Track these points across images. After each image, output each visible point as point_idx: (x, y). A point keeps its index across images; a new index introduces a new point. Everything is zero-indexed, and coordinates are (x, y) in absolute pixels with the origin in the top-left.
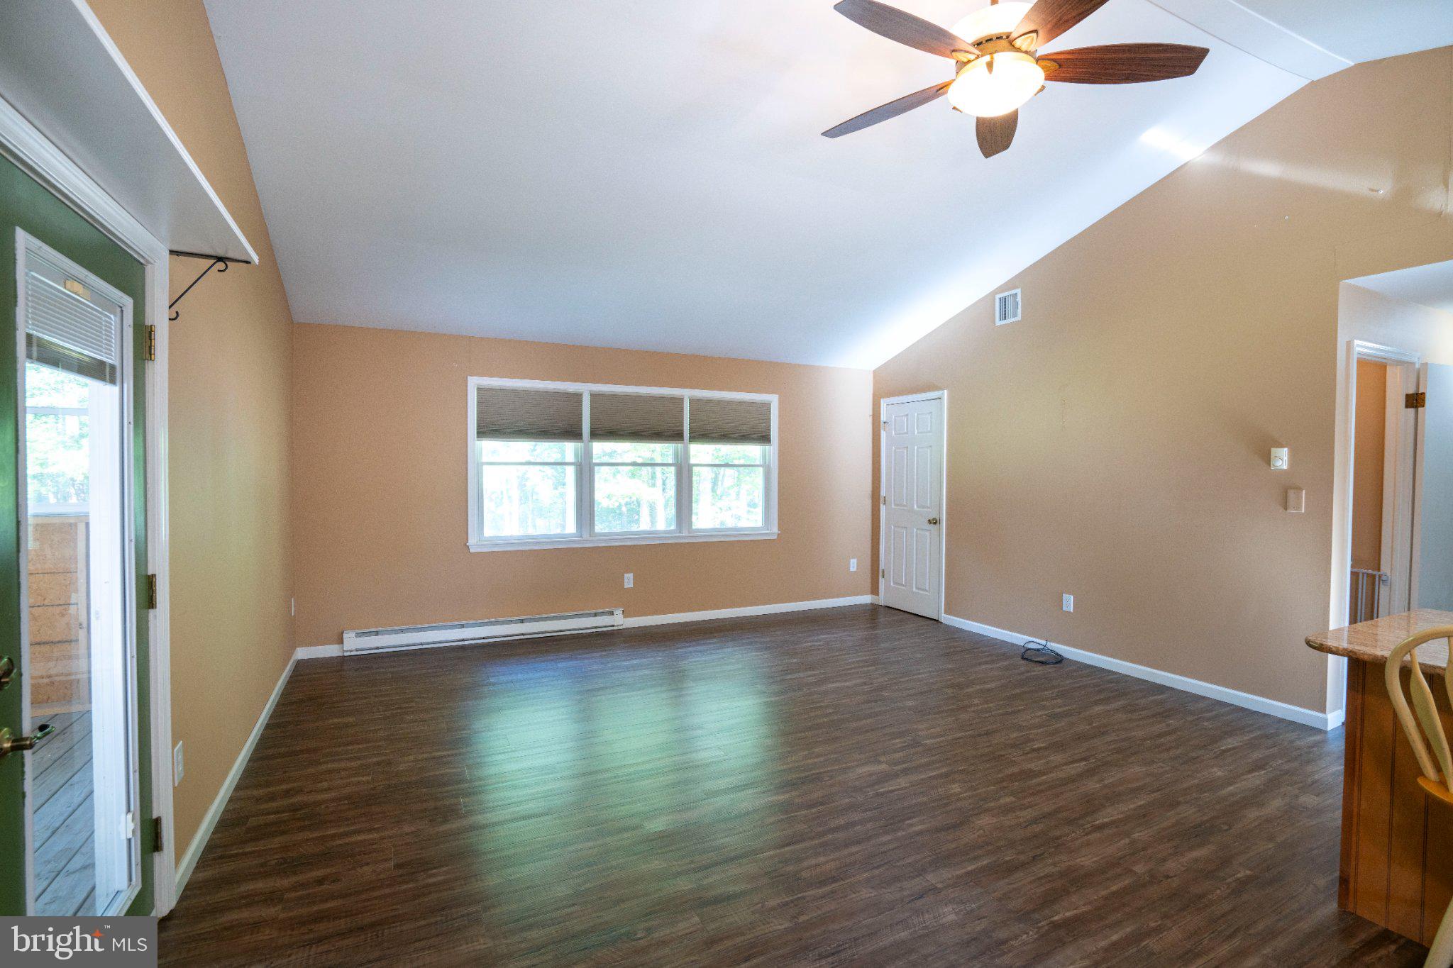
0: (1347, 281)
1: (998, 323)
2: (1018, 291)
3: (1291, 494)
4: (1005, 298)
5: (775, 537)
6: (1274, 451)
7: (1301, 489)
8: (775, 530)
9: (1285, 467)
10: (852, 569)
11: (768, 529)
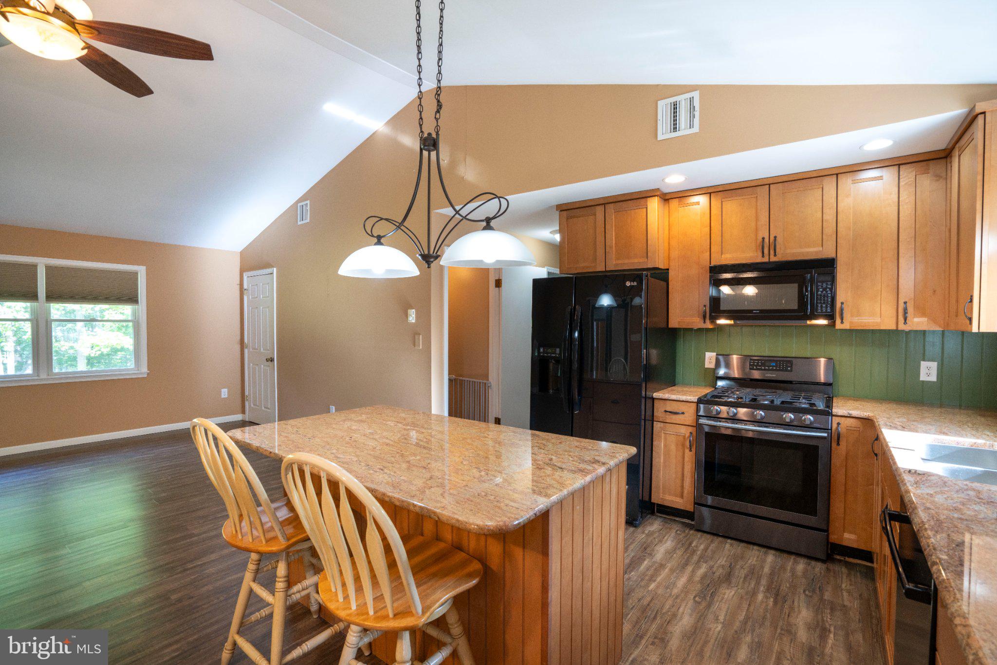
0: (435, 211)
1: (299, 223)
2: (308, 202)
3: (416, 337)
4: (302, 206)
5: (146, 376)
6: (409, 311)
7: (420, 334)
8: (144, 369)
9: (414, 321)
10: (223, 396)
11: (138, 370)
